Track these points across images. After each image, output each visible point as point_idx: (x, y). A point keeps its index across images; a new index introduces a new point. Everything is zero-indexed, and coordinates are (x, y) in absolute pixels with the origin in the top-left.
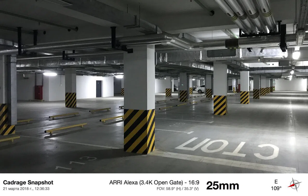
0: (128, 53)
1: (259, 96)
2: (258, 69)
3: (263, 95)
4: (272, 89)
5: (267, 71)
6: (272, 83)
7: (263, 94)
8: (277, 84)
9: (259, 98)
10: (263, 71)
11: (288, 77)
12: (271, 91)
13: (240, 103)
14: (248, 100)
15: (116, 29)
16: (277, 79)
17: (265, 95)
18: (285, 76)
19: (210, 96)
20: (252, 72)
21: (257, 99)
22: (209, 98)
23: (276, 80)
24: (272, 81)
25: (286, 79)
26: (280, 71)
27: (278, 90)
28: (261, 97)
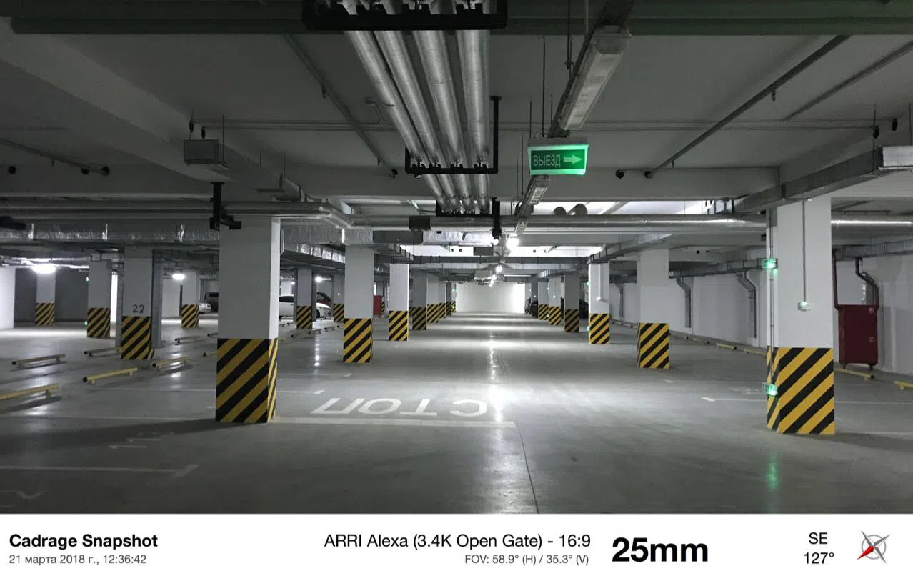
0: (230, 228)
1: (425, 323)
2: (431, 259)
3: (432, 322)
4: (449, 308)
5: (447, 266)
6: (449, 294)
7: (431, 320)
8: (462, 295)
9: (425, 329)
10: (438, 266)
11: (489, 278)
12: (449, 313)
13: (388, 338)
14: (406, 331)
15: (222, 186)
16: (460, 283)
17: (437, 322)
18: (481, 277)
19: (307, 323)
20: (416, 266)
21: (422, 331)
22: (307, 330)
23: (458, 285)
24: (449, 286)
25: (483, 284)
26: (474, 266)
27: (464, 310)
28: (430, 327)
